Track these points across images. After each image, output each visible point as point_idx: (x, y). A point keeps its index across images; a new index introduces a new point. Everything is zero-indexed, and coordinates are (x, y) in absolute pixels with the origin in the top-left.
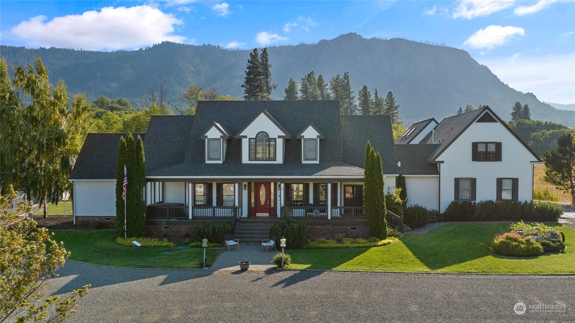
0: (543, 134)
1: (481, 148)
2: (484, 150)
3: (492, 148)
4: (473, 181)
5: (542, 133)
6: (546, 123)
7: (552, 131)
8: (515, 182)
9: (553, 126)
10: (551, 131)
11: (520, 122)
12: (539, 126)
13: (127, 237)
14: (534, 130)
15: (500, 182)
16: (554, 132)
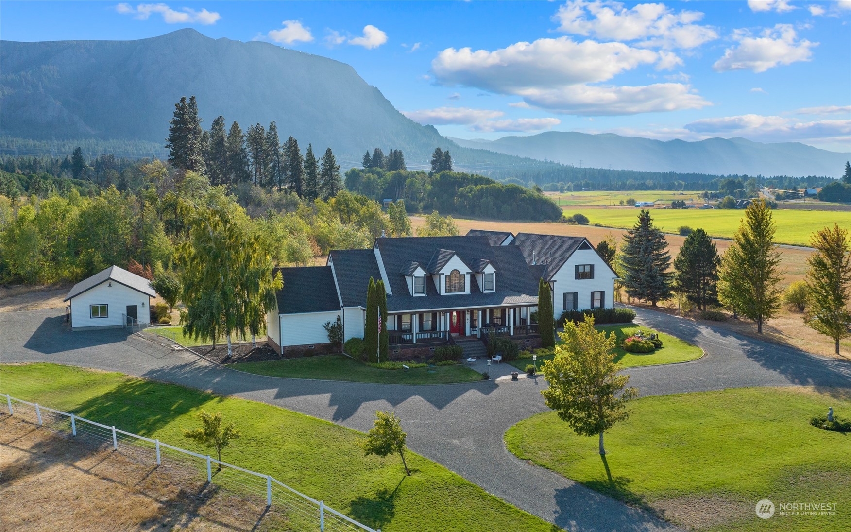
0: (471, 189)
1: (581, 269)
2: (582, 271)
3: (588, 269)
4: (575, 295)
5: (469, 188)
6: (472, 175)
7: (481, 186)
8: (602, 293)
9: (479, 180)
10: (479, 187)
11: (444, 174)
12: (465, 180)
13: (380, 362)
14: (461, 184)
15: (593, 294)
16: (482, 188)
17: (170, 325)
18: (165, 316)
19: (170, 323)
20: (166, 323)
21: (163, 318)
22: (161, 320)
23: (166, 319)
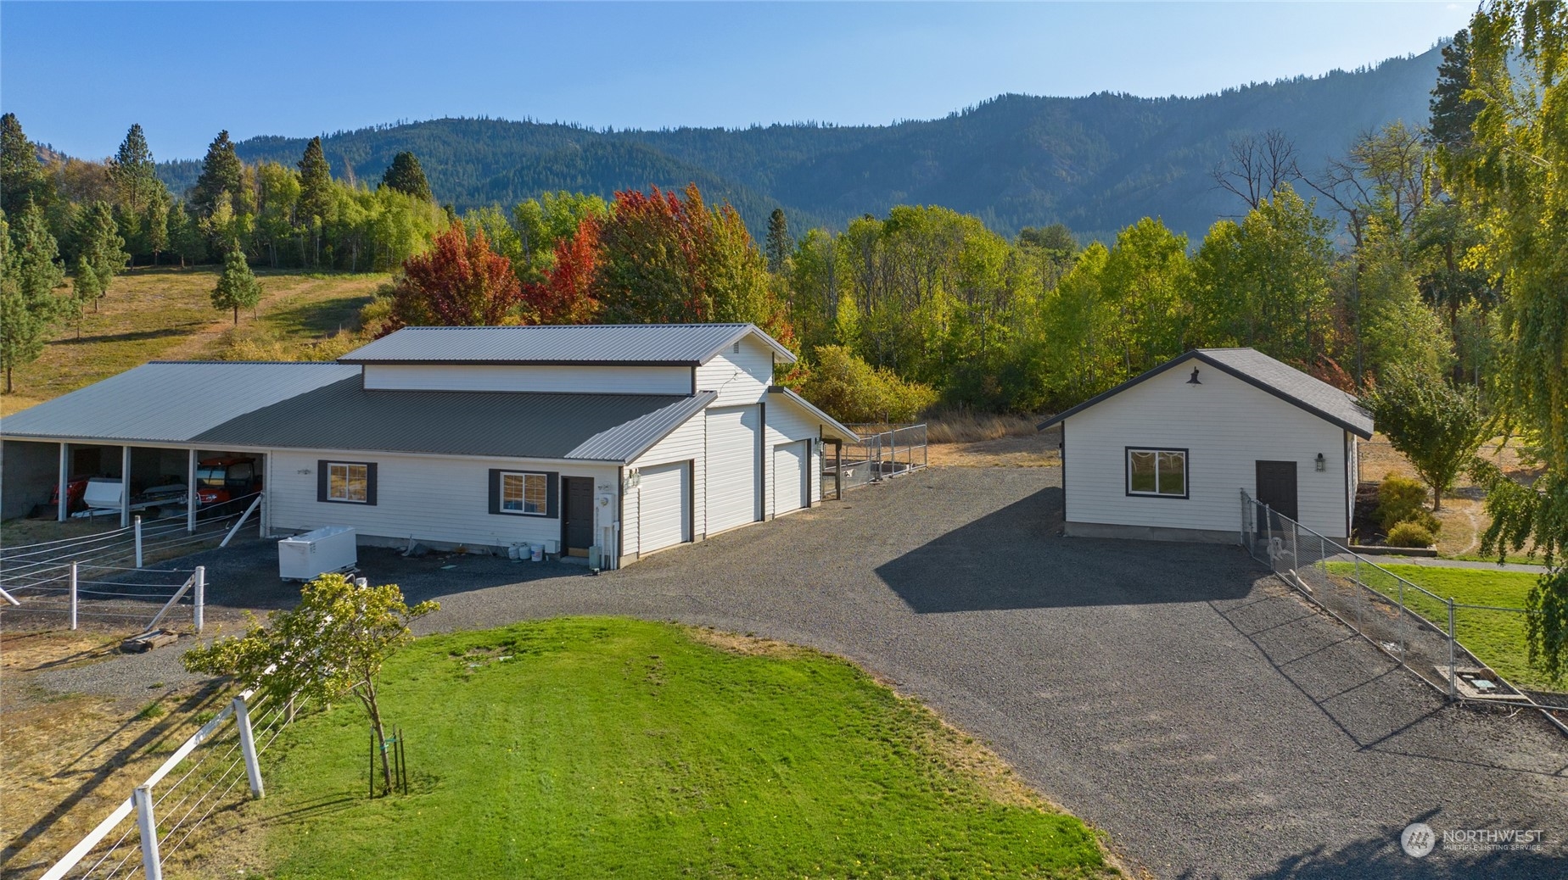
17: (1433, 555)
18: (1413, 518)
19: (1434, 548)
20: (1413, 545)
21: (1402, 526)
22: (1393, 532)
23: (1415, 528)
